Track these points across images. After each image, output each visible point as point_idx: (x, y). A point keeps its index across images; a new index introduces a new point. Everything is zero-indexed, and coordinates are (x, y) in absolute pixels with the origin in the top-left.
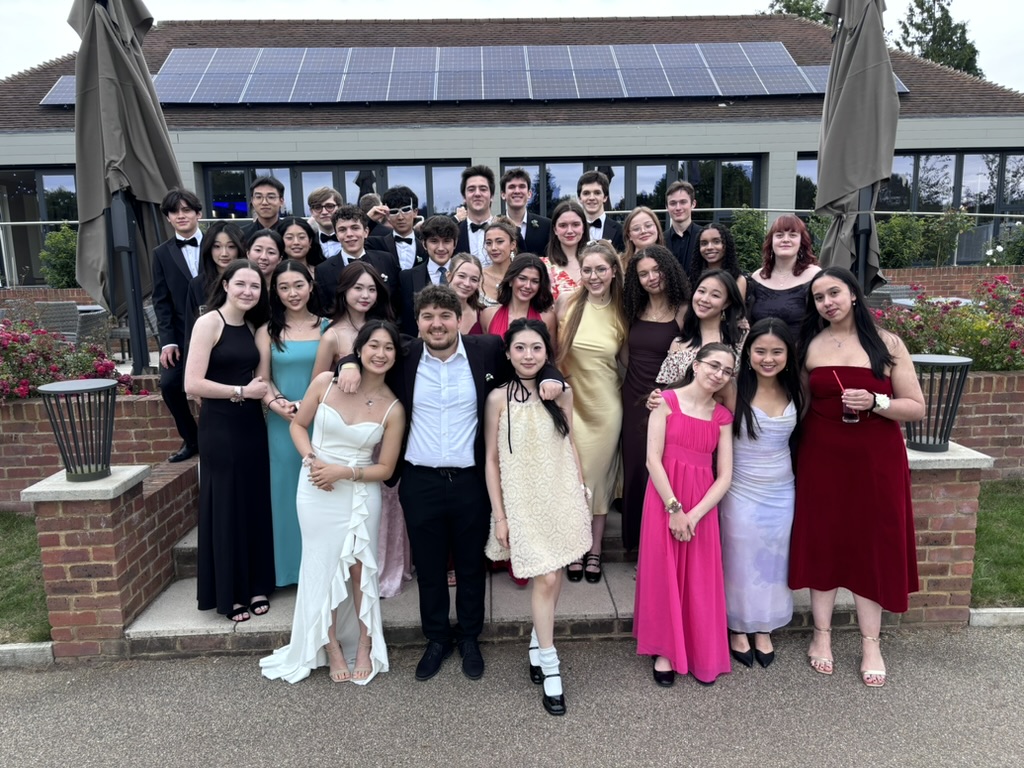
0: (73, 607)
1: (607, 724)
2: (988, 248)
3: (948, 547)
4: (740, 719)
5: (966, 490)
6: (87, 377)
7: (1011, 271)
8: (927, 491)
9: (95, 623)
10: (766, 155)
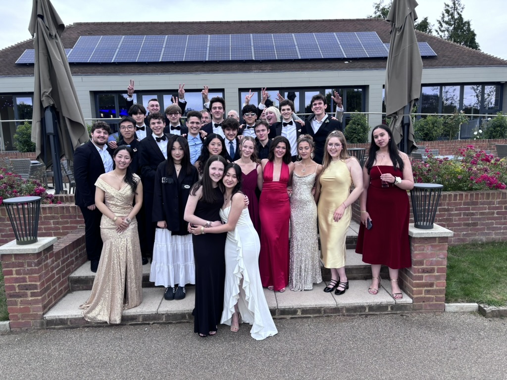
0: (19, 304)
2: (475, 131)
3: (434, 274)
4: (331, 355)
5: (441, 247)
6: (31, 195)
7: (486, 142)
8: (423, 247)
9: (30, 312)
10: (368, 86)
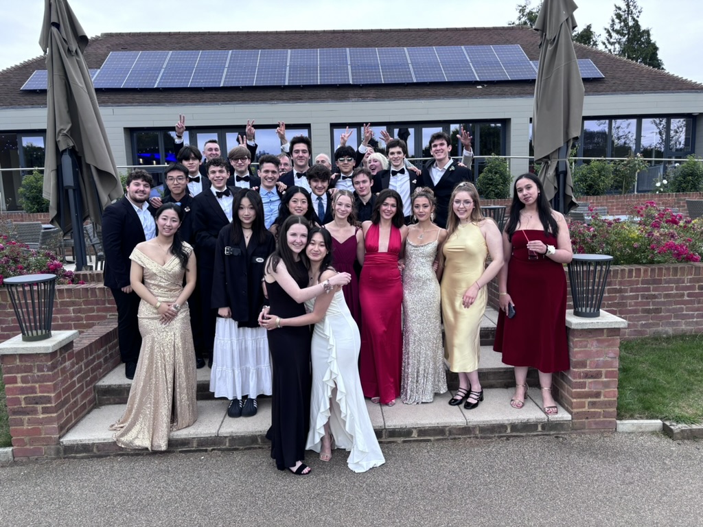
0: (26, 424)
1: (372, 497)
2: (657, 182)
3: (600, 380)
4: (459, 492)
5: (611, 342)
6: (42, 273)
7: (672, 197)
8: (585, 343)
9: (41, 434)
10: (509, 120)
